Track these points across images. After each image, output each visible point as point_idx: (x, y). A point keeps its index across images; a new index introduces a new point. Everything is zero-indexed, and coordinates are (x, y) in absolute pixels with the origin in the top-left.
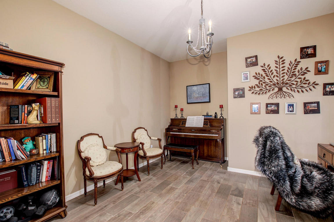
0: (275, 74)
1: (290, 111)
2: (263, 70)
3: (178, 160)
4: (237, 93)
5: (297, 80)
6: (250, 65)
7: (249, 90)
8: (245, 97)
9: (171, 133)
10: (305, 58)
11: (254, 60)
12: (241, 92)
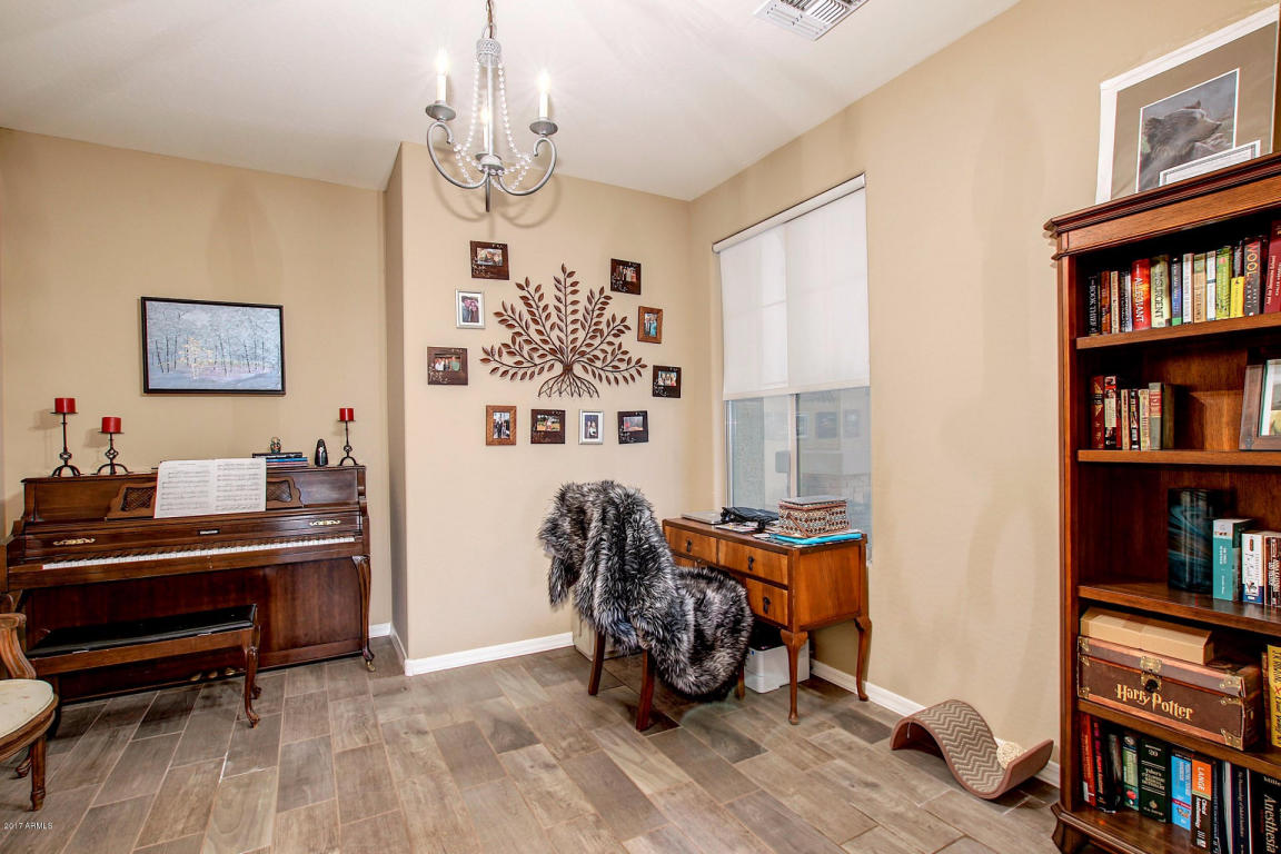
0: (554, 318)
1: (591, 437)
2: (523, 298)
3: (108, 714)
4: (440, 367)
5: (604, 346)
6: (486, 272)
7: (484, 360)
8: (466, 384)
9: (46, 567)
10: (620, 291)
11: (497, 259)
12: (455, 365)
